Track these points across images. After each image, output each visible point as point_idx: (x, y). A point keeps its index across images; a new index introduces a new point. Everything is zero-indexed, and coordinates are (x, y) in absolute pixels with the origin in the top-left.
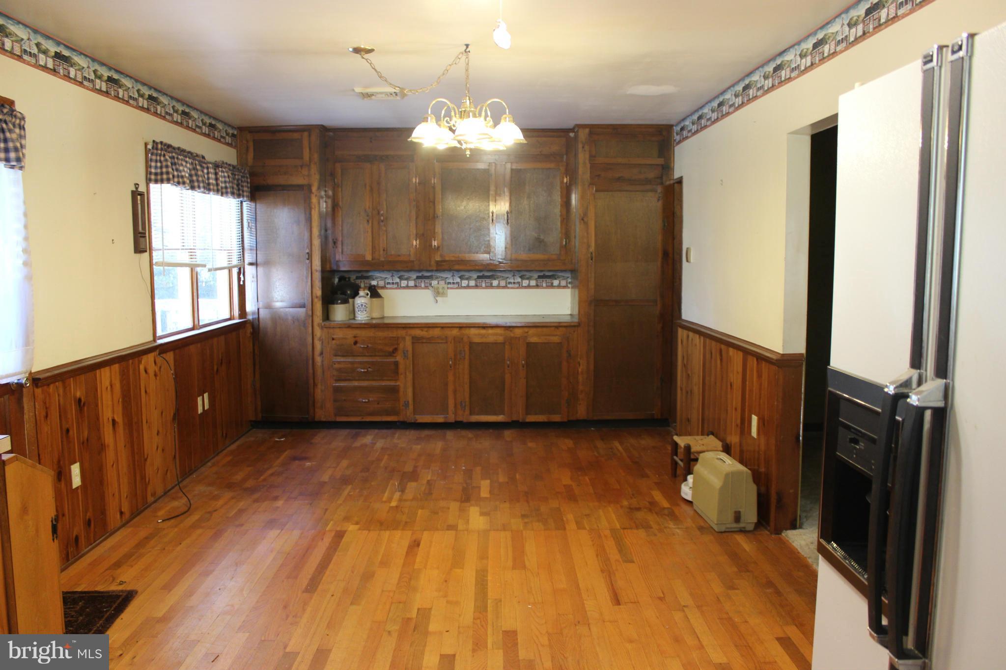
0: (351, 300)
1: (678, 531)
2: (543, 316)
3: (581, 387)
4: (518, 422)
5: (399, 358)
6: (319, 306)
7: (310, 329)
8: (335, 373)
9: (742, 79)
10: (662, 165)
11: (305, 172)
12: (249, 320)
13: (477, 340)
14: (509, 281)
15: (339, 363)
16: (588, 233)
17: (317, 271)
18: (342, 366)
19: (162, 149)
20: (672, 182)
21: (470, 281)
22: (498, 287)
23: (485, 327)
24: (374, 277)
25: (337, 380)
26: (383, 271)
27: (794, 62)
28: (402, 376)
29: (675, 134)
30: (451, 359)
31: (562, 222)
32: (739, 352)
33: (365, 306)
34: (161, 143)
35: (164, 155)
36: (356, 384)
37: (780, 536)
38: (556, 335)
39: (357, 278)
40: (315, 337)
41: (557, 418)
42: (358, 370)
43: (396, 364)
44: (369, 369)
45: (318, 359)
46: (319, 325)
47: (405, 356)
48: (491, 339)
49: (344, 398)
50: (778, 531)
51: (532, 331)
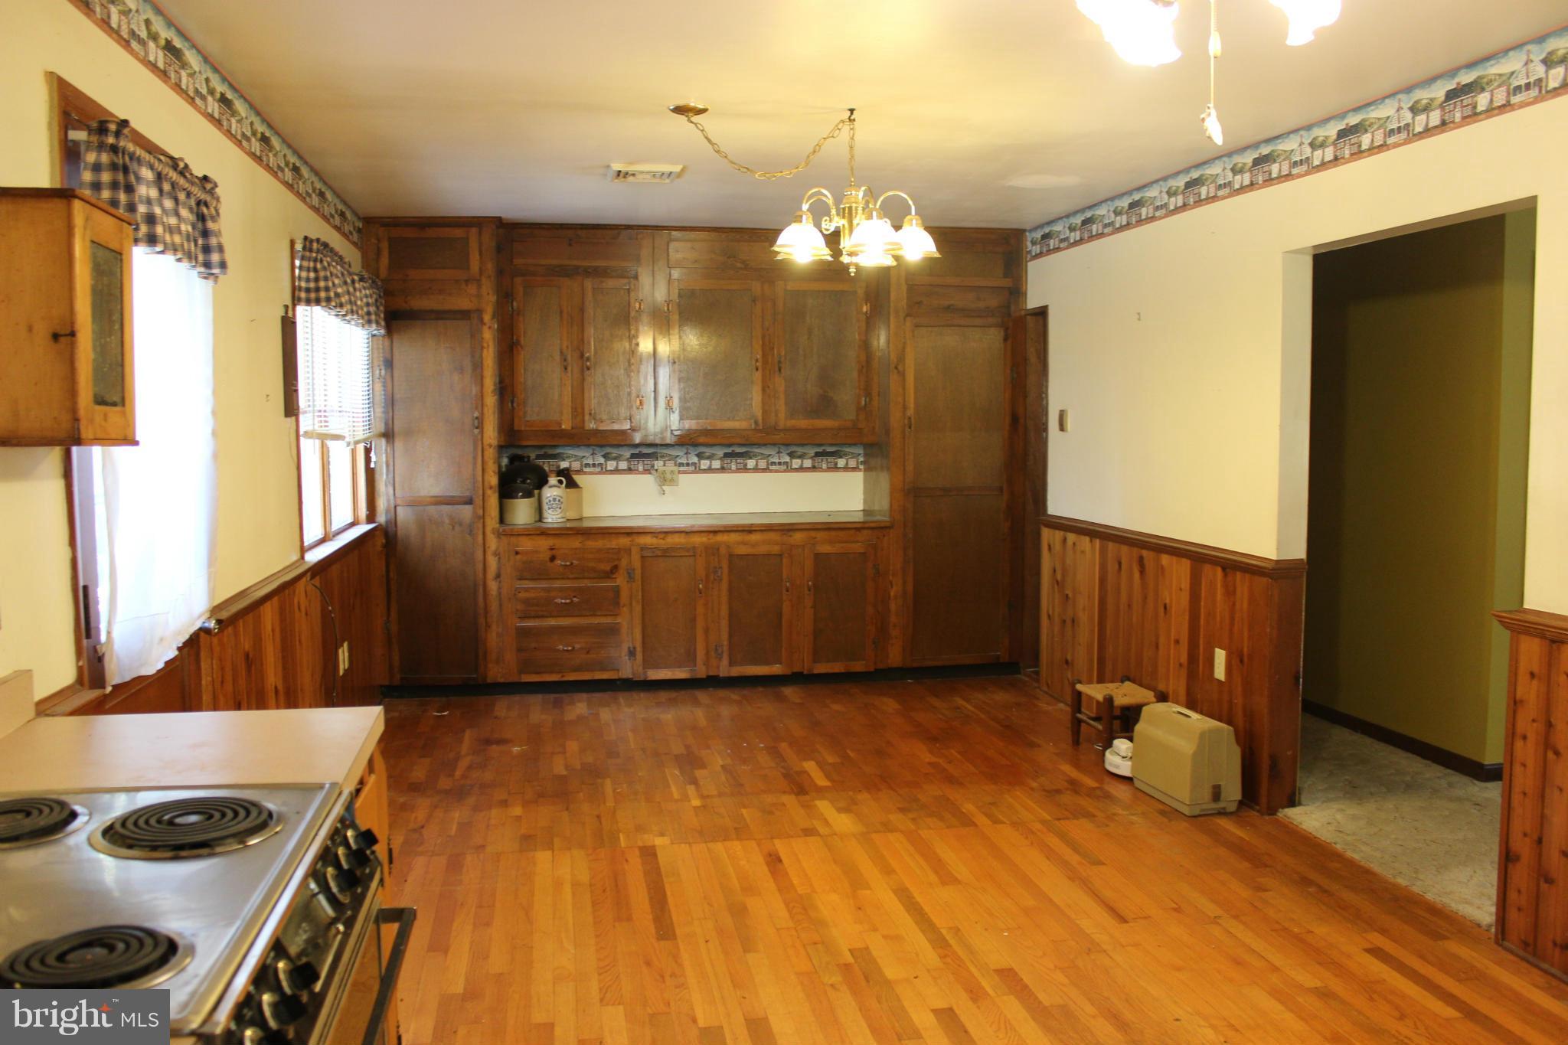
0: (536, 492)
1: (1134, 818)
2: (830, 513)
3: (893, 619)
4: (801, 674)
5: (620, 580)
6: (493, 500)
7: (480, 538)
8: (520, 607)
9: (1187, 170)
10: (1009, 288)
11: (472, 289)
12: (380, 525)
13: (742, 550)
14: (771, 460)
15: (527, 590)
16: (904, 389)
17: (490, 446)
18: (531, 595)
19: (318, 251)
20: (1023, 313)
21: (713, 462)
22: (756, 470)
23: (749, 530)
24: (565, 456)
25: (522, 618)
26: (579, 446)
27: (1298, 153)
28: (625, 609)
29: (1029, 244)
30: (702, 580)
31: (860, 372)
32: (1184, 560)
33: (559, 501)
34: (318, 240)
35: (321, 261)
36: (552, 622)
37: (1275, 817)
38: (858, 542)
39: (538, 457)
40: (487, 549)
41: (859, 666)
42: (556, 601)
43: (617, 591)
44: (575, 599)
45: (493, 586)
46: (494, 531)
47: (630, 577)
48: (763, 549)
49: (533, 645)
50: (1272, 811)
51: (820, 535)
